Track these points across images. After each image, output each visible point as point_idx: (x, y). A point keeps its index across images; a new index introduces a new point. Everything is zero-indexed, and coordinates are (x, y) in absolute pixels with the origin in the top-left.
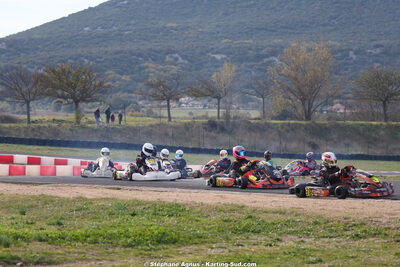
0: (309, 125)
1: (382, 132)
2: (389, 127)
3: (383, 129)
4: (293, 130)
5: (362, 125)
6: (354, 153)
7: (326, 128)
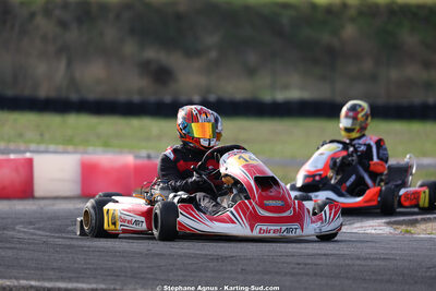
0: (128, 7)
1: (349, 31)
2: (370, 12)
3: (353, 20)
4: (79, 21)
5: (286, 6)
6: (281, 96)
7: (179, 17)
